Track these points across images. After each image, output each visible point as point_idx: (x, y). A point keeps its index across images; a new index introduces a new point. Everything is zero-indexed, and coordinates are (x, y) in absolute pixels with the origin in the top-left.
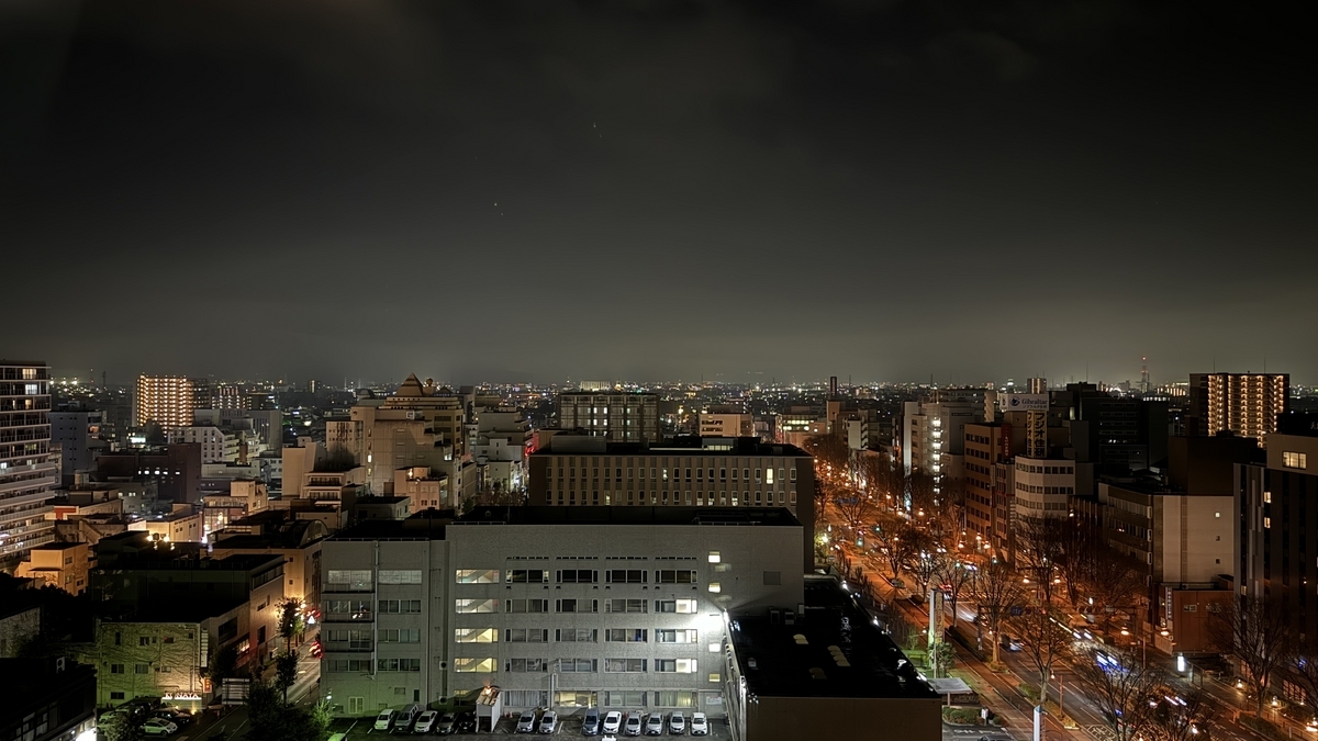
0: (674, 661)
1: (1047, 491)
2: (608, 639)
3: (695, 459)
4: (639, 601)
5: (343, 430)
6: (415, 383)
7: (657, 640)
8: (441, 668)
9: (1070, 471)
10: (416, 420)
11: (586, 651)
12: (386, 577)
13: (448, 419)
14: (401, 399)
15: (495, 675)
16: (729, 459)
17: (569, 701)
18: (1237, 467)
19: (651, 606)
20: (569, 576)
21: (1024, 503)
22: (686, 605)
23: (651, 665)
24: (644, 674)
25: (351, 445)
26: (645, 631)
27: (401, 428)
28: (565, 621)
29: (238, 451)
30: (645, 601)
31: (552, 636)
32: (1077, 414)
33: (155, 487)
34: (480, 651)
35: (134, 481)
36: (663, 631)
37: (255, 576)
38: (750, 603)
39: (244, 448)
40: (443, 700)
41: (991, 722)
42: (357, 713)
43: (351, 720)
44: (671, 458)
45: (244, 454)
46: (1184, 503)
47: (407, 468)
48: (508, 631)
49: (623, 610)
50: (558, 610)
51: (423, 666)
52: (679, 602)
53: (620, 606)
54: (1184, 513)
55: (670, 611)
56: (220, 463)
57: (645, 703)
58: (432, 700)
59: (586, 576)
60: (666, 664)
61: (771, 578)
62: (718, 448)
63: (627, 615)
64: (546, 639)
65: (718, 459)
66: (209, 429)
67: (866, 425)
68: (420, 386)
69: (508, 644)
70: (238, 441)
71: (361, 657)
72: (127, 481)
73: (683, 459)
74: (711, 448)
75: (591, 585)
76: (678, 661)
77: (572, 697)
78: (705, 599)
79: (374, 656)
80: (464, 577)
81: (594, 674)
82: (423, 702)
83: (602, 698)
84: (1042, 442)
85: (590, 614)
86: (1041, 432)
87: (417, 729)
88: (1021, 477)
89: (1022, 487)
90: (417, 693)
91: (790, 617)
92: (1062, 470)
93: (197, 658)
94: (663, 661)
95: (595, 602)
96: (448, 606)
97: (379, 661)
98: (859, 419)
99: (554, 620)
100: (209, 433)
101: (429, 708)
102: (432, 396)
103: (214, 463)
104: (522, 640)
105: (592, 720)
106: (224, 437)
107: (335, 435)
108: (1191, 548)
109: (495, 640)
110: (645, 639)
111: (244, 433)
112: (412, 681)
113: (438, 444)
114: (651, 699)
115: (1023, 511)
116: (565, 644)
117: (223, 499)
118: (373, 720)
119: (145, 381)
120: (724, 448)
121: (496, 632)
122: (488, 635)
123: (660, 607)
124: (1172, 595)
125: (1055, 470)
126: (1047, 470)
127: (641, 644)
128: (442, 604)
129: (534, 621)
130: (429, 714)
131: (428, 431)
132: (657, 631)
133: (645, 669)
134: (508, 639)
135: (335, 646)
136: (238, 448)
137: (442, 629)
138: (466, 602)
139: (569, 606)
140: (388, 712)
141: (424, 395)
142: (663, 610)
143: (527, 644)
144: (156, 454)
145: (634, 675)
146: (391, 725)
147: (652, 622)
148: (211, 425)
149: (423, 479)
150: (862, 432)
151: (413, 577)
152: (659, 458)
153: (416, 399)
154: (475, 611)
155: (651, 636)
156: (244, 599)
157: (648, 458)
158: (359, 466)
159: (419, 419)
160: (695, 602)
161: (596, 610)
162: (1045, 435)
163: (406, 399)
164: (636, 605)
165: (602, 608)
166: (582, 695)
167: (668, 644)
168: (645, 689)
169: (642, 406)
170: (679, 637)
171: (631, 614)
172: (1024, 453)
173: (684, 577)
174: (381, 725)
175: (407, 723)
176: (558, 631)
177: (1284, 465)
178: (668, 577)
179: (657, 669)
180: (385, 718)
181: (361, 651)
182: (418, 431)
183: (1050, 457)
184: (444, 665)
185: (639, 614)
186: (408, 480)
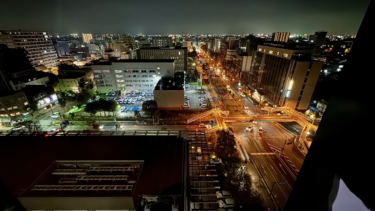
0: (153, 85)
1: (231, 55)
2: (142, 81)
3: (168, 50)
4: (146, 75)
5: (109, 45)
9: (235, 52)
11: (138, 83)
12: (104, 71)
13: (131, 42)
15: (124, 87)
16: (174, 50)
17: (137, 91)
18: (253, 51)
19: (149, 76)
20: (134, 71)
21: (228, 58)
22: (154, 76)
23: (150, 85)
24: (149, 87)
25: (111, 47)
27: (121, 44)
28: (135, 79)
31: (133, 81)
32: (249, 41)
33: (81, 55)
34: (121, 83)
36: (151, 80)
37: (86, 71)
38: (165, 76)
39: (100, 48)
41: (203, 93)
42: (104, 93)
43: (103, 94)
44: (164, 50)
46: (247, 57)
47: (122, 52)
48: (125, 80)
51: (113, 85)
52: (153, 76)
53: (143, 76)
54: (247, 59)
56: (95, 51)
58: (116, 91)
59: (137, 71)
61: (168, 71)
62: (172, 48)
63: (145, 78)
65: (172, 50)
66: (93, 44)
68: (125, 36)
69: (126, 82)
71: (102, 84)
72: (76, 54)
73: (166, 50)
74: (171, 48)
75: (138, 73)
77: (138, 90)
78: (157, 75)
79: (104, 84)
80: (116, 71)
81: (140, 87)
82: (114, 91)
83: (142, 90)
84: (231, 46)
86: (231, 44)
88: (228, 53)
89: (228, 55)
90: (113, 90)
91: (171, 78)
93: (77, 84)
96: (115, 76)
97: (106, 85)
98: (210, 42)
99: (133, 79)
101: (115, 92)
104: (128, 82)
105: (140, 94)
106: (96, 47)
108: (247, 66)
111: (100, 45)
112: (112, 88)
113: (128, 47)
114: (150, 91)
115: (227, 59)
116: (135, 82)
117: (90, 58)
118: (105, 94)
119: (83, 35)
120: (173, 48)
122: (122, 81)
123: (150, 76)
124: (242, 73)
125: (233, 52)
126: (231, 52)
127: (148, 82)
129: (129, 79)
131: (126, 45)
135: (98, 82)
137: (115, 80)
138: (118, 76)
139: (135, 76)
140: (108, 93)
141: (126, 38)
144: (80, 49)
145: (147, 87)
146: (108, 95)
147: (149, 79)
148: (93, 43)
149: (125, 54)
150: (210, 45)
151: (108, 71)
152: (162, 50)
155: (149, 81)
156: (85, 75)
157: (160, 50)
158: (113, 51)
159: (124, 42)
163: (123, 38)
165: (140, 77)
166: (139, 90)
167: (152, 82)
168: (149, 89)
169: (168, 40)
170: (154, 81)
172: (228, 49)
173: (154, 71)
175: (111, 94)
177: (259, 51)
178: (151, 71)
180: (107, 93)
182: (124, 45)
183: (232, 49)
184: (116, 85)
185: (147, 78)
186: (123, 54)
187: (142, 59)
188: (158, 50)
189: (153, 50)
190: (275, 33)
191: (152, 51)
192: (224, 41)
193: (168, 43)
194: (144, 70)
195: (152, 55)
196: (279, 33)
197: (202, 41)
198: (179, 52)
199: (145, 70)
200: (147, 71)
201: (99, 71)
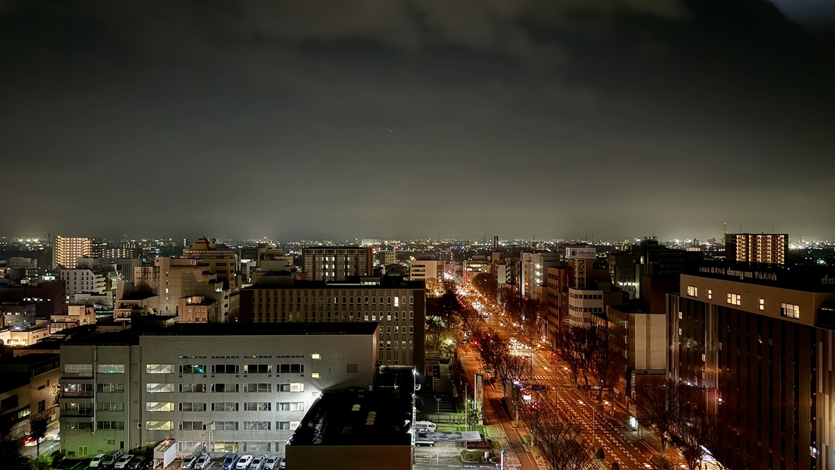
0: (289, 423)
1: (585, 310)
2: (245, 409)
3: (355, 291)
4: (266, 385)
5: (145, 272)
6: (204, 241)
7: (277, 409)
8: (138, 428)
9: (600, 297)
10: (197, 265)
11: (230, 416)
12: (103, 368)
13: (225, 264)
14: (194, 252)
15: (172, 432)
16: (378, 291)
17: (220, 449)
19: (274, 388)
20: (220, 369)
21: (574, 319)
22: (297, 386)
23: (273, 426)
24: (269, 431)
25: (150, 282)
26: (270, 404)
27: (187, 271)
28: (218, 398)
29: (105, 285)
30: (270, 385)
31: (209, 407)
32: (645, 260)
33: (34, 309)
34: (163, 417)
35: (20, 305)
36: (282, 404)
37: (35, 368)
38: (338, 385)
39: (109, 283)
40: (140, 448)
41: (490, 460)
42: (83, 456)
43: (79, 460)
44: (340, 291)
45: (109, 287)
46: (648, 318)
47: (187, 298)
48: (181, 404)
49: (255, 391)
50: (213, 390)
51: (127, 426)
52: (292, 385)
53: (253, 388)
54: (648, 325)
55: (286, 391)
56: (87, 293)
57: (269, 449)
58: (133, 447)
59: (231, 369)
60: (284, 426)
61: (352, 368)
62: (370, 283)
63: (258, 393)
64: (205, 409)
65: (370, 291)
66: (85, 271)
67: (509, 268)
68: (208, 243)
69: (180, 412)
70: (105, 279)
71: (85, 420)
72: (14, 305)
73: (348, 291)
74: (366, 283)
75: (235, 375)
76: (291, 423)
77: (222, 446)
78: (309, 382)
79: (94, 420)
80: (152, 369)
81: (236, 432)
82: (127, 448)
83: (241, 447)
84: (583, 279)
85: (233, 393)
86: (582, 273)
87: (116, 467)
88: (572, 302)
89: (572, 308)
90: (122, 443)
91: (361, 393)
92: (595, 297)
94: (282, 423)
95: (237, 385)
96: (141, 388)
97: (98, 422)
98: (505, 264)
99: (210, 397)
100: (85, 274)
101: (131, 452)
102: (214, 250)
103: (83, 293)
104: (190, 410)
105: (229, 460)
106: (94, 276)
107: (140, 275)
108: (653, 348)
109: (173, 409)
110: (270, 409)
111: (109, 274)
112: (118, 436)
113: (212, 282)
114: (273, 447)
115: (572, 322)
116: (218, 412)
117: (63, 317)
118: (88, 461)
119: (61, 239)
120: (374, 284)
121: (173, 404)
122: (168, 407)
123: (281, 388)
124: (636, 378)
125: (590, 297)
126: (585, 297)
127: (267, 412)
128: (139, 386)
129: (197, 398)
130: (126, 457)
131: (205, 273)
132: (278, 404)
133: (269, 428)
134: (181, 409)
135: (69, 413)
136: (105, 283)
137: (138, 402)
138: (154, 385)
139: (220, 388)
140: (100, 456)
141: (209, 249)
142: (282, 390)
143: (193, 412)
144: (35, 287)
145: (262, 432)
146: (100, 464)
147: (275, 398)
148: (87, 268)
149: (198, 304)
150: (507, 272)
151: (119, 369)
152: (333, 291)
153: (204, 252)
154: (159, 391)
155: (273, 407)
156: (25, 382)
157: (325, 291)
158: (155, 295)
159: (199, 265)
160: (302, 385)
161: (237, 391)
162: (585, 274)
163: (198, 252)
164: (264, 387)
165: (241, 389)
166: (229, 444)
167: (285, 413)
168: (269, 441)
169: (357, 256)
170: (292, 407)
171: (260, 393)
172: (573, 286)
173: (296, 369)
174: (94, 464)
175: (110, 463)
176: (213, 404)
177: (688, 295)
178: (285, 369)
179: (277, 428)
180: (96, 459)
181: (85, 416)
182: (198, 273)
183: (588, 289)
184: (140, 425)
185: (266, 393)
186: (187, 304)
187: (256, 321)
188: (317, 291)
189: (302, 291)
190: (734, 236)
191: (298, 294)
192: (553, 258)
193: (356, 267)
194: (257, 363)
195: (295, 307)
196: (747, 235)
197: (476, 261)
198: (396, 299)
199: (263, 362)
200: (269, 367)
201: (84, 369)
